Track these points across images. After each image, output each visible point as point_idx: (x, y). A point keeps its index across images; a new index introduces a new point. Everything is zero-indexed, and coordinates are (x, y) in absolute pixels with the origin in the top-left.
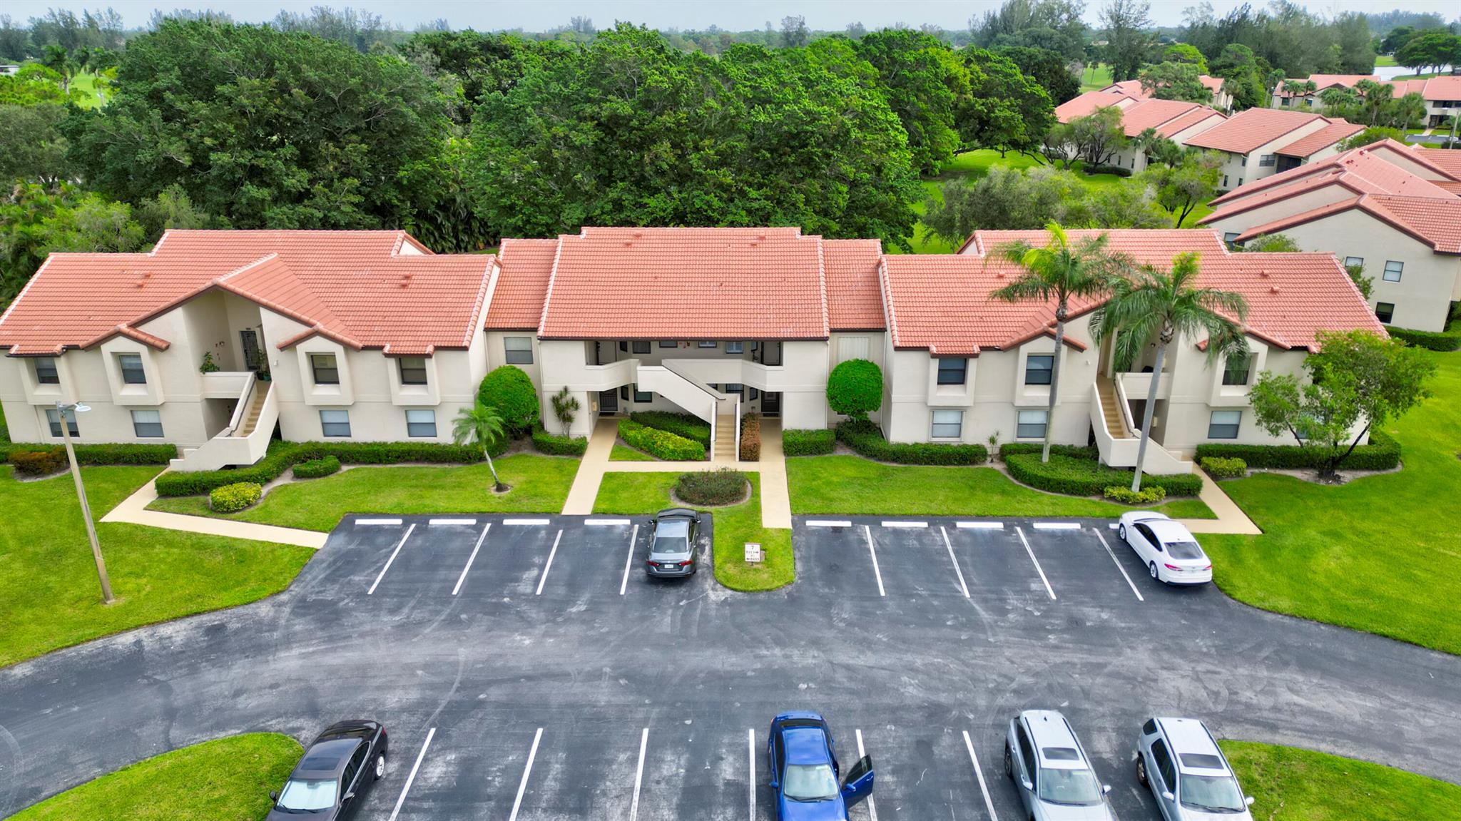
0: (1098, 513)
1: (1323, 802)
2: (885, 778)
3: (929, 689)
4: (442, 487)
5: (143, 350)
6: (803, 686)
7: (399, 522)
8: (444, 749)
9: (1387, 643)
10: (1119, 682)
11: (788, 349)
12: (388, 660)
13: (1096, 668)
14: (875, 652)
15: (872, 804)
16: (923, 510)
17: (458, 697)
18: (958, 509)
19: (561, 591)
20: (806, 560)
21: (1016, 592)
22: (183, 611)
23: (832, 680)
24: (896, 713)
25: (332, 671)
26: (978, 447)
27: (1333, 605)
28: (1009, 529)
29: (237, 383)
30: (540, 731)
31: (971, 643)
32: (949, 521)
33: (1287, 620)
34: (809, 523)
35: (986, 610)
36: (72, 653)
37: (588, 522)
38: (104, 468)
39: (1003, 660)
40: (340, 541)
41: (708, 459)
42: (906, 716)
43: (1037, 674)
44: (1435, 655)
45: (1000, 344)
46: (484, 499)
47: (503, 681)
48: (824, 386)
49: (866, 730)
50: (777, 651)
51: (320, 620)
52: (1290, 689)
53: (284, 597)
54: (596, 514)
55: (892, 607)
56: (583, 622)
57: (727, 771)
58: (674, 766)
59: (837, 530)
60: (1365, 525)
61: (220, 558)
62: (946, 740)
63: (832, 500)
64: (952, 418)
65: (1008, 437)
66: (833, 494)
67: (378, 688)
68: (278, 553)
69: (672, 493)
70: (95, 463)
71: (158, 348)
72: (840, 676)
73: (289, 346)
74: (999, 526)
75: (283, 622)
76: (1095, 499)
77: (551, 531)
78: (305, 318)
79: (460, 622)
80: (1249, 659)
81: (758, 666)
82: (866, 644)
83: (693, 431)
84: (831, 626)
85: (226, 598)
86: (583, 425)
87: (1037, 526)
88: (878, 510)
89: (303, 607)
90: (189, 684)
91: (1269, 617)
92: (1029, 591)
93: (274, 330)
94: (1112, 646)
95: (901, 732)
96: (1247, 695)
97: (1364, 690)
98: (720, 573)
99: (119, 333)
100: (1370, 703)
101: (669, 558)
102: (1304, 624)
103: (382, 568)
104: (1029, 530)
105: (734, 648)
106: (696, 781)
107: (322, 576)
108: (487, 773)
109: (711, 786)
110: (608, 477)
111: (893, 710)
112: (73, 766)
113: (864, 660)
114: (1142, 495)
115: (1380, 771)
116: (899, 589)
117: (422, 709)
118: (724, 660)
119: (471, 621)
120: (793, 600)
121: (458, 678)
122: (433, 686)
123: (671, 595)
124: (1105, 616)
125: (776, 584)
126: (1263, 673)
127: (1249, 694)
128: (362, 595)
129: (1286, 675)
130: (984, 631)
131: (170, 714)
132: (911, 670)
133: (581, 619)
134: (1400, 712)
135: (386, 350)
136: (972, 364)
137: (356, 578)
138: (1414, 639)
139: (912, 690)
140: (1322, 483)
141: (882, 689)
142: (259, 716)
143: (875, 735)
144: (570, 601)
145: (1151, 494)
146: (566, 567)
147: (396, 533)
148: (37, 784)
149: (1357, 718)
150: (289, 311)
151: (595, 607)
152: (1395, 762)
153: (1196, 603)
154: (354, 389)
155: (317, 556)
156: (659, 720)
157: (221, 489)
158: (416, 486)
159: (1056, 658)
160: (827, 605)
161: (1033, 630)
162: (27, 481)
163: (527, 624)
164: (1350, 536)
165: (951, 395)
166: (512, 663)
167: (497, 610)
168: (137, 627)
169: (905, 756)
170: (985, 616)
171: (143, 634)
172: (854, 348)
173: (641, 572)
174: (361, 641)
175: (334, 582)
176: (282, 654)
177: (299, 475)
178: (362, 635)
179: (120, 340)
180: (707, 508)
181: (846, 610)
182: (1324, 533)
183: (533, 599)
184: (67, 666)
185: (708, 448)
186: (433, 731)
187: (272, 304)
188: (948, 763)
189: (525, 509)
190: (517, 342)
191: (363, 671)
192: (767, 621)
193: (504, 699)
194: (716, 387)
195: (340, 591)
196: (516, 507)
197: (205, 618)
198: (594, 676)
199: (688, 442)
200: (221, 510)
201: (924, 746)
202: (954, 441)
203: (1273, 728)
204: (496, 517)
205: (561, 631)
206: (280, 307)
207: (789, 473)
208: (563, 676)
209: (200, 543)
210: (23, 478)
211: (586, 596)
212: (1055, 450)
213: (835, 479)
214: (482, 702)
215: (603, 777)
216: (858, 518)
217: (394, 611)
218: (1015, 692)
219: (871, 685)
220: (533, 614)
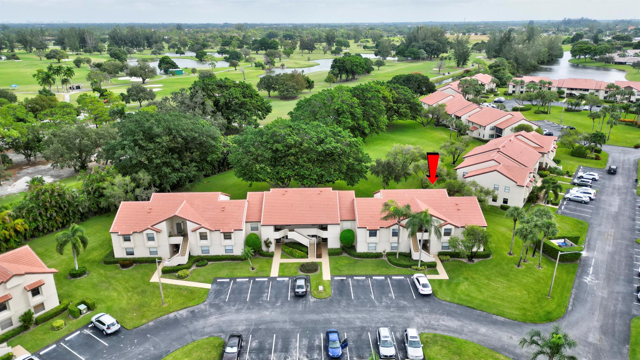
0: (409, 273)
1: (441, 346)
2: (350, 343)
3: (362, 323)
4: (237, 269)
5: (155, 233)
6: (333, 323)
7: (228, 280)
8: (255, 340)
9: (469, 309)
10: (405, 320)
11: (329, 227)
12: (236, 319)
13: (400, 317)
14: (350, 314)
15: (347, 349)
16: (365, 273)
17: (254, 327)
18: (373, 273)
19: (274, 299)
20: (334, 289)
21: (385, 297)
22: (183, 307)
23: (340, 321)
24: (354, 329)
25: (224, 322)
26: (381, 253)
27: (460, 299)
28: (386, 279)
29: (178, 240)
30: (275, 335)
31: (373, 311)
32: (371, 276)
33: (448, 303)
34: (335, 278)
35: (377, 302)
36: (161, 319)
37: (278, 279)
38: (143, 264)
39: (380, 315)
40: (215, 286)
41: (308, 258)
42: (356, 329)
43: (387, 319)
44: (479, 311)
45: (385, 227)
46: (249, 272)
47: (264, 324)
48: (339, 236)
49: (347, 333)
50: (327, 314)
51: (217, 309)
52: (443, 320)
53: (206, 303)
54: (279, 277)
55: (355, 302)
56: (280, 308)
57: (317, 343)
58: (305, 342)
59: (342, 280)
60: (475, 276)
61: (186, 292)
62: (364, 335)
63: (341, 271)
64: (374, 245)
65: (388, 250)
66: (342, 269)
67: (236, 326)
68: (200, 290)
69: (299, 269)
70: (140, 263)
71: (158, 232)
72: (342, 320)
73: (194, 231)
74: (383, 278)
75: (208, 309)
76: (409, 269)
77: (269, 282)
78: (199, 223)
79: (251, 308)
80: (436, 313)
81: (323, 318)
82: (348, 312)
83: (303, 249)
84: (340, 307)
85: (192, 303)
86: (272, 248)
87: (393, 278)
88: (353, 274)
89: (211, 305)
90: (192, 326)
91: (444, 302)
92: (388, 297)
93: (190, 226)
94: (406, 311)
95: (355, 333)
96: (433, 322)
97: (459, 320)
98: (313, 294)
99: (149, 228)
100: (459, 323)
101: (300, 291)
102: (451, 304)
103: (228, 294)
104: (391, 279)
105: (317, 313)
106: (310, 345)
107: (213, 297)
108: (265, 344)
109: (313, 346)
110: (281, 264)
111: (353, 328)
112: (174, 345)
113: (348, 316)
114: (421, 268)
115: (455, 338)
116: (357, 297)
117: (247, 330)
118: (314, 317)
119: (253, 308)
120: (331, 300)
121: (254, 323)
122: (248, 325)
123: (301, 300)
124: (405, 303)
125: (327, 296)
126: (438, 317)
127: (434, 322)
128: (225, 302)
129: (443, 317)
130: (376, 308)
131: (191, 333)
132: (358, 318)
133: (279, 307)
134: (465, 325)
135: (221, 231)
136: (378, 231)
137: (222, 297)
138: (475, 308)
139: (358, 323)
140: (469, 263)
141: (351, 323)
142: (211, 333)
143: (349, 334)
144: (276, 302)
145: (423, 268)
146: (274, 293)
147: (229, 283)
148: (168, 349)
149: (455, 327)
150: (194, 221)
151: (283, 304)
152: (459, 337)
153: (427, 299)
154: (211, 241)
155: (210, 291)
156: (301, 332)
157: (179, 271)
158: (230, 269)
159: (392, 314)
160: (339, 302)
161: (388, 307)
162: (124, 269)
163: (267, 309)
164: (470, 279)
165: (373, 239)
166: (265, 319)
167: (259, 305)
168: (173, 312)
169: (355, 339)
170: (377, 303)
171: (175, 313)
172: (347, 225)
173: (293, 294)
174: (228, 314)
175: (217, 298)
176: (211, 318)
177: (197, 266)
178: (228, 312)
179: (149, 230)
180: (308, 274)
181: (344, 303)
182: (464, 278)
183: (267, 302)
184: (161, 322)
185: (308, 254)
186: (251, 336)
187: (190, 219)
188: (364, 340)
189: (260, 275)
190: (254, 225)
191: (231, 321)
192: (325, 307)
193: (265, 328)
194: (309, 236)
195: (219, 301)
196: (258, 275)
197: (189, 309)
198: (285, 322)
199: (302, 253)
200: (180, 278)
201: (360, 336)
202: (374, 252)
203: (436, 329)
204: (253, 278)
205: (275, 310)
206: (192, 220)
207: (330, 262)
208: (278, 322)
209: (179, 288)
210: (123, 268)
211: (280, 301)
212: (400, 254)
213: (342, 264)
214: (260, 329)
215: (290, 345)
216: (348, 276)
217: (234, 306)
218: (381, 323)
219: (349, 322)
220: (268, 306)
